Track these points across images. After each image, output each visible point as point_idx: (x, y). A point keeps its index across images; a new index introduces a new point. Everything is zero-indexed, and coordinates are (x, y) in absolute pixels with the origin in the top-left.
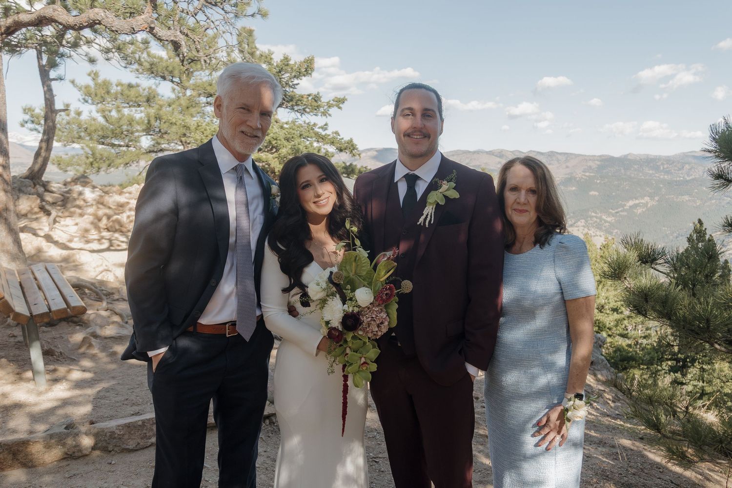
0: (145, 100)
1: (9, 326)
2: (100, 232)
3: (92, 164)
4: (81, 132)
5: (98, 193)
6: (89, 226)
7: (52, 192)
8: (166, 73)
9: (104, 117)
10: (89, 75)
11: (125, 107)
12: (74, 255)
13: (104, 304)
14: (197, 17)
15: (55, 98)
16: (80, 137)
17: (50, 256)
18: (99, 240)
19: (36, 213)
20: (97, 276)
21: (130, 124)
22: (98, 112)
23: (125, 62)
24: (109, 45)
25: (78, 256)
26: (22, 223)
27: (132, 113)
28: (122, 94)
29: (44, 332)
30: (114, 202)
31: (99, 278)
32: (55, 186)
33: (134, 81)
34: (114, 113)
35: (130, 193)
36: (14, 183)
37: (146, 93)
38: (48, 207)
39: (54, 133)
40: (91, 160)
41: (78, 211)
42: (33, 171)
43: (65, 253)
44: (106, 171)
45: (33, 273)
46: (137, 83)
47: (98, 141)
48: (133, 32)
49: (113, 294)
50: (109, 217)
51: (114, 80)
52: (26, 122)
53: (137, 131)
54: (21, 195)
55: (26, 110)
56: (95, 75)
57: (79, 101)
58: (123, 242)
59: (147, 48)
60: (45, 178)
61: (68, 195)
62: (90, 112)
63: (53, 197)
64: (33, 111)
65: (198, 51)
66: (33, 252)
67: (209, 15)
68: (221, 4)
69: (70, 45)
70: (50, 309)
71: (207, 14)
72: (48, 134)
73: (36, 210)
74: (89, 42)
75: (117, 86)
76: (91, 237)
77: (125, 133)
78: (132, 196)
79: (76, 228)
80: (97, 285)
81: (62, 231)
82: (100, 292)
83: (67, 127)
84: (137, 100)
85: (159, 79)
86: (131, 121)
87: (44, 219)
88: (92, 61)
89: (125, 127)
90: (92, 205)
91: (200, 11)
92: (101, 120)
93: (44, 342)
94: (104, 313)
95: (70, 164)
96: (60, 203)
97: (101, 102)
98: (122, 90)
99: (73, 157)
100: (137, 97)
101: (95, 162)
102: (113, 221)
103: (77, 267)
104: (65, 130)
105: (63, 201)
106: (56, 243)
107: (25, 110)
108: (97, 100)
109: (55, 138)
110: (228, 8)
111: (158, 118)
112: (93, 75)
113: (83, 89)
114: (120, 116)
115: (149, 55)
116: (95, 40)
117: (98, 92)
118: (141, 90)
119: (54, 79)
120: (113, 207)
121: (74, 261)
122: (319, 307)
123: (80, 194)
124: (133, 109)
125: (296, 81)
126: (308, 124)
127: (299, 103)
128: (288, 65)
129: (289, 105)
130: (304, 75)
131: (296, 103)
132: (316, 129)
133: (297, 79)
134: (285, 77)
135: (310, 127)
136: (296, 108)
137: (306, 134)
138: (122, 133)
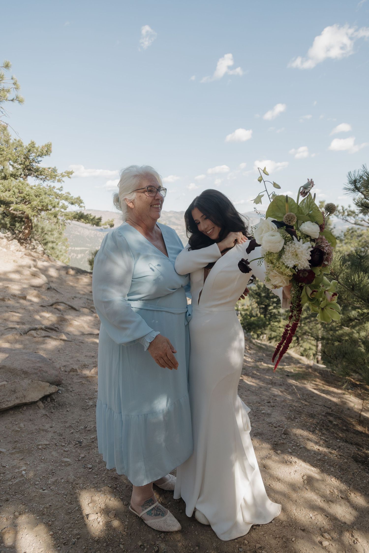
125: (40, 159)
126: (50, 186)
127: (43, 173)
128: (34, 147)
129: (36, 174)
130: (45, 155)
131: (41, 173)
132: (55, 190)
133: (41, 157)
134: (32, 156)
135: (51, 189)
136: (40, 177)
137: (49, 193)
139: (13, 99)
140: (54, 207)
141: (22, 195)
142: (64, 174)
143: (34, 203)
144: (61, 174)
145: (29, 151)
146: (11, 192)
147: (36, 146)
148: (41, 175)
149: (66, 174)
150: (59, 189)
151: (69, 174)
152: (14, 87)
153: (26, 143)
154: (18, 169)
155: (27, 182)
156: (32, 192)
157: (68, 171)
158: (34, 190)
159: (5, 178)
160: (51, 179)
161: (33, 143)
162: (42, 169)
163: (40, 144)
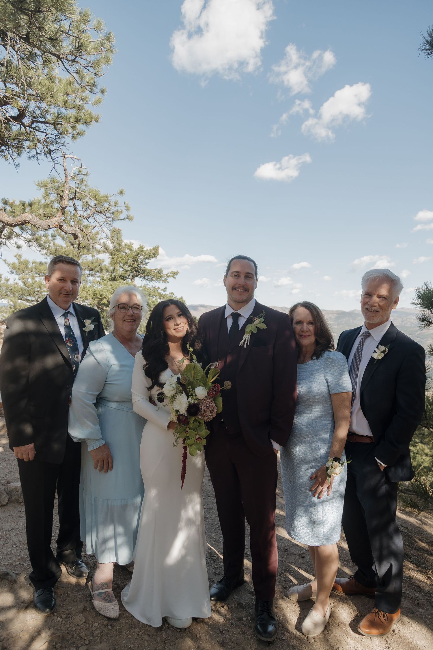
4: (8, 292)
9: (24, 282)
10: (16, 256)
11: (37, 276)
14: (89, 220)
16: (7, 295)
21: (40, 287)
22: (19, 279)
23: (40, 247)
24: (30, 237)
28: (35, 268)
33: (43, 261)
34: (30, 280)
46: (45, 262)
47: (18, 298)
48: (49, 228)
51: (31, 260)
53: (44, 291)
56: (19, 257)
57: (8, 272)
59: (54, 239)
62: (15, 280)
65: (88, 240)
67: (96, 219)
68: (104, 212)
69: (5, 237)
71: (95, 218)
74: (17, 236)
75: (33, 263)
77: (36, 292)
88: (19, 247)
89: (36, 289)
91: (91, 216)
92: (21, 284)
97: (22, 273)
98: (36, 266)
108: (19, 272)
110: (108, 214)
112: (18, 257)
113: (11, 265)
114: (34, 282)
116: (22, 234)
117: (20, 267)
125: (147, 261)
126: (154, 287)
127: (149, 274)
128: (142, 251)
129: (142, 276)
130: (153, 257)
131: (147, 274)
132: (159, 291)
133: (148, 259)
134: (141, 258)
135: (156, 289)
136: (146, 277)
137: (153, 294)
138: (34, 292)
139: (124, 218)
142: (169, 274)
144: (167, 275)
145: (137, 255)
147: (145, 249)
148: (147, 276)
149: (171, 275)
150: (163, 290)
151: (174, 274)
152: (126, 209)
153: (136, 247)
154: (126, 271)
155: (134, 283)
157: (174, 271)
159: (114, 279)
160: (157, 280)
162: (149, 270)
163: (147, 248)
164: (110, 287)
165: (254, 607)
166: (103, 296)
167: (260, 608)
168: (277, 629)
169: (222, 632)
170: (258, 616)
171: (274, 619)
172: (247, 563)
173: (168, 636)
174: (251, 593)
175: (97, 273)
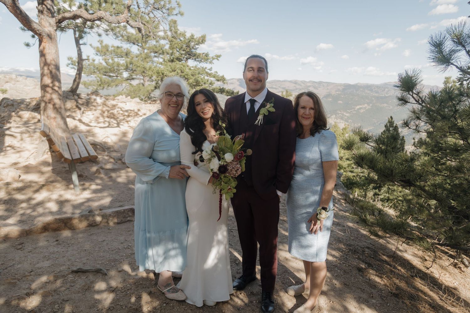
0: (125, 54)
1: (62, 163)
2: (104, 118)
3: (100, 85)
4: (95, 69)
5: (103, 99)
6: (99, 115)
7: (82, 99)
8: (135, 41)
9: (106, 62)
10: (99, 42)
11: (115, 58)
12: (92, 129)
13: (106, 153)
14: (149, 16)
15: (83, 53)
16: (94, 72)
17: (81, 130)
18: (104, 122)
19: (74, 109)
20: (103, 139)
21: (118, 66)
22: (103, 60)
23: (115, 36)
24: (108, 28)
25: (94, 130)
26: (68, 114)
27: (119, 61)
28: (114, 51)
29: (78, 166)
30: (111, 104)
31: (104, 140)
32: (83, 96)
33: (120, 45)
34: (110, 61)
35: (118, 100)
36: (63, 94)
37: (125, 51)
38: (80, 106)
39: (82, 71)
40: (100, 83)
41: (94, 108)
42: (73, 88)
43: (88, 128)
44: (107, 89)
45: (73, 138)
47: (103, 74)
49: (110, 148)
50: (108, 111)
51: (110, 45)
52: (69, 64)
53: (121, 69)
54: (67, 100)
55: (70, 59)
56: (101, 42)
57: (94, 54)
58: (115, 123)
60: (78, 92)
61: (89, 100)
62: (99, 60)
63: (82, 101)
64: (72, 59)
65: (150, 32)
66: (73, 127)
68: (161, 9)
69: (89, 27)
70: (81, 156)
71: (154, 14)
72: (79, 71)
73: (75, 107)
74: (98, 26)
75: (112, 47)
76: (100, 121)
77: (116, 70)
78: (119, 101)
79: (93, 116)
80: (103, 144)
81: (87, 117)
82: (104, 147)
83: (88, 67)
84: (121, 54)
85: (132, 44)
86: (118, 65)
87: (78, 111)
88: (100, 35)
89: (116, 68)
90: (100, 105)
91: (151, 13)
92: (104, 64)
93: (78, 171)
94: (106, 158)
95: (90, 85)
96: (85, 104)
97: (104, 55)
98: (114, 50)
99: (91, 81)
100: (121, 53)
101: (102, 84)
102: (110, 113)
103: (93, 135)
104: (87, 68)
105: (87, 103)
106: (84, 123)
107: (68, 58)
108: (102, 54)
109: (83, 72)
110: (164, 11)
111: (131, 63)
112: (100, 42)
113: (96, 48)
114: (113, 62)
115: (127, 32)
116: (101, 25)
117: (103, 50)
118: (123, 49)
119: (82, 44)
120: (110, 107)
121: (92, 132)
122: (208, 162)
123: (95, 100)
124: (120, 59)
125: (197, 46)
126: (203, 67)
127: (199, 57)
128: (193, 38)
129: (194, 58)
130: (201, 44)
131: (197, 57)
132: (207, 70)
134: (192, 44)
135: (204, 69)
136: (197, 60)
137: (202, 72)
138: (114, 70)
139: (177, 14)
140: (205, 83)
141: (183, 74)
142: (214, 57)
143: (191, 81)
144: (212, 57)
145: (190, 41)
146: (176, 72)
147: (195, 37)
149: (216, 57)
150: (209, 69)
151: (218, 57)
152: (178, 6)
153: (188, 35)
155: (187, 64)
156: (190, 73)
158: (191, 71)
159: (172, 61)
160: (204, 61)
161: (192, 35)
164: (170, 67)
165: (261, 294)
166: (165, 75)
167: (264, 296)
168: (274, 309)
169: (239, 309)
170: (262, 301)
171: (273, 303)
172: (258, 268)
173: (204, 311)
174: (260, 286)
175: (160, 55)
